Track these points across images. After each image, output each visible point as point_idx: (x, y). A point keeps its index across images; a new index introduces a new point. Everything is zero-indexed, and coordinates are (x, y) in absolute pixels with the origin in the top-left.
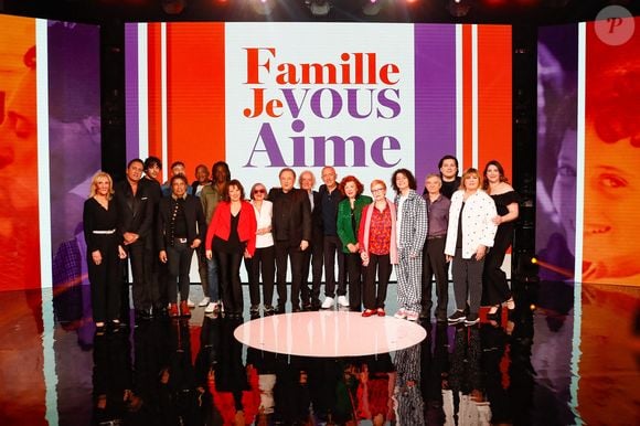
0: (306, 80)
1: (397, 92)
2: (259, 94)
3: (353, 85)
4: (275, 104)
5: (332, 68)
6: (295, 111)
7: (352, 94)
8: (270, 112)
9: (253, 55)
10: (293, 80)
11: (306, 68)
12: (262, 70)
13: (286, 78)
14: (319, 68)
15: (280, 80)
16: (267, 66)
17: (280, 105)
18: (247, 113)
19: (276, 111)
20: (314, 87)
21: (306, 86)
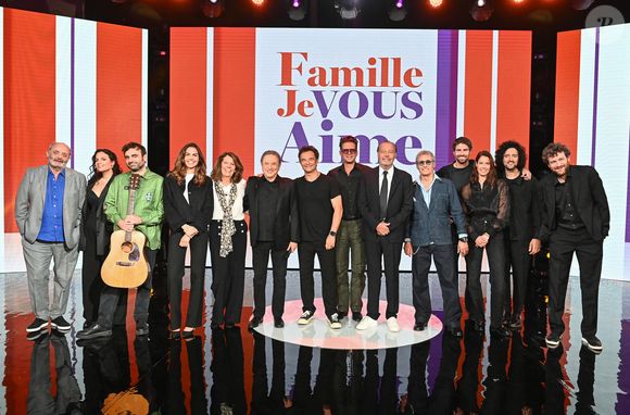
0: (335, 83)
1: (420, 95)
2: (291, 95)
3: (378, 88)
4: (306, 104)
5: (359, 72)
6: (324, 111)
7: (378, 96)
8: (302, 113)
9: (287, 58)
10: (323, 83)
11: (335, 71)
12: (295, 73)
13: (317, 81)
14: (347, 72)
15: (311, 82)
16: (300, 69)
17: (310, 105)
18: (280, 112)
19: (307, 111)
20: (342, 90)
21: (335, 88)
